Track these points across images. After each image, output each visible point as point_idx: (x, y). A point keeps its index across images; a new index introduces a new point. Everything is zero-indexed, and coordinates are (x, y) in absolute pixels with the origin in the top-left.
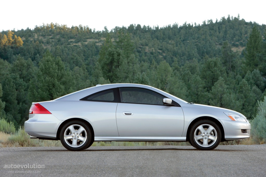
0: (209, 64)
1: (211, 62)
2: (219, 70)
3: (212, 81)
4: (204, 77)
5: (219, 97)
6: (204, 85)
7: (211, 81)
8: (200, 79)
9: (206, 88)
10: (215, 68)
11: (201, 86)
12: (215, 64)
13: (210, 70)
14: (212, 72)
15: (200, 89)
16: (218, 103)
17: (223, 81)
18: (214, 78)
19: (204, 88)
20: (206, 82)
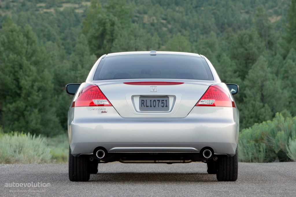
0: (242, 38)
1: (244, 34)
2: (255, 46)
3: (246, 63)
4: (234, 57)
5: (260, 85)
6: (235, 67)
7: (244, 62)
8: (229, 60)
9: (238, 73)
10: (251, 44)
11: (230, 69)
12: (251, 39)
13: (243, 47)
14: (246, 50)
15: (229, 73)
16: (258, 94)
17: (266, 61)
18: (248, 59)
19: (235, 72)
20: (236, 63)
